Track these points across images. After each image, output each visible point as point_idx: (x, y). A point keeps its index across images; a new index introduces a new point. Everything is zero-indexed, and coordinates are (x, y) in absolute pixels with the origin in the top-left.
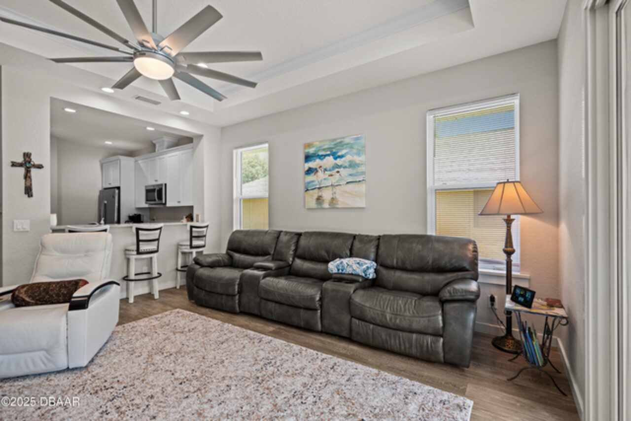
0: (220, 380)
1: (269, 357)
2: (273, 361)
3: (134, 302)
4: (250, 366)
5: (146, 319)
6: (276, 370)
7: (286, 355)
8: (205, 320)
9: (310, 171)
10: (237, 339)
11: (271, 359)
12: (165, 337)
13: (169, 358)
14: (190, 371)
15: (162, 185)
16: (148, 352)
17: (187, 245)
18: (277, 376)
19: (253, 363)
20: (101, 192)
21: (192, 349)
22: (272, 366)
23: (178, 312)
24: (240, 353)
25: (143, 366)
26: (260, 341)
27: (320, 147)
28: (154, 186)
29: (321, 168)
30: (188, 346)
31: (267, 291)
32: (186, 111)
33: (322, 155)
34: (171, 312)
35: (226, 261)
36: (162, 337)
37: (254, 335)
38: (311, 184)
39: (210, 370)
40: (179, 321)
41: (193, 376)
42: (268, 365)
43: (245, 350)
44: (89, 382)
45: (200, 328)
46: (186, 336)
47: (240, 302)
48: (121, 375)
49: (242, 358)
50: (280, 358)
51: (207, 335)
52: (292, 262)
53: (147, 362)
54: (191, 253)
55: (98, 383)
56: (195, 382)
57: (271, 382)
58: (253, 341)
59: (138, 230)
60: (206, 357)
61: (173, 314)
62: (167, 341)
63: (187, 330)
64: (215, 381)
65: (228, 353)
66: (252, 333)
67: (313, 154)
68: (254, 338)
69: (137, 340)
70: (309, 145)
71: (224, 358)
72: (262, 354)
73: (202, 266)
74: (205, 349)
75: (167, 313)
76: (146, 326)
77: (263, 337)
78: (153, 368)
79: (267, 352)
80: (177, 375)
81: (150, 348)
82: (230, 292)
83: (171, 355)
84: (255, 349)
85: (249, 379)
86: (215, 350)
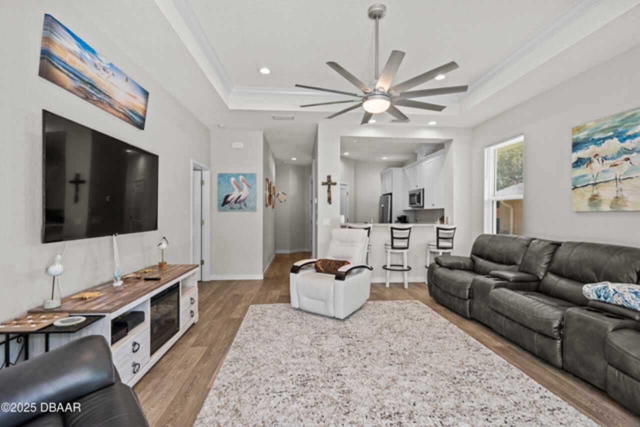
0: (422, 365)
1: (478, 367)
2: (479, 373)
3: (390, 287)
4: (454, 366)
5: (391, 302)
6: (478, 380)
7: (498, 374)
8: (435, 315)
9: (579, 163)
10: (455, 340)
11: (478, 370)
12: (397, 318)
13: (393, 334)
14: (402, 349)
15: (421, 189)
16: (382, 324)
17: (434, 245)
18: (475, 385)
19: (458, 365)
20: (381, 197)
21: (412, 334)
22: (476, 376)
23: (416, 303)
24: (450, 352)
25: (374, 332)
26: (477, 351)
27: (596, 128)
28: (415, 191)
29: (597, 157)
30: (410, 331)
31: (496, 303)
32: (433, 121)
33: (600, 139)
34: (411, 302)
35: (467, 264)
36: (395, 317)
37: (474, 343)
38: (581, 180)
39: (418, 354)
40: (414, 310)
41: (403, 354)
42: (472, 373)
43: (458, 351)
44: (342, 330)
45: (427, 320)
46: (413, 323)
47: (470, 307)
48: (360, 333)
49: (450, 356)
50: (489, 373)
51: (430, 328)
52: (544, 277)
53: (378, 331)
54: (438, 253)
55: (346, 332)
56: (402, 358)
57: (466, 387)
58: (469, 347)
59: (392, 229)
60: (420, 344)
61: (412, 304)
62: (397, 322)
63: (416, 318)
64: (417, 363)
65: (440, 348)
66: (472, 340)
67: (585, 139)
68: (472, 346)
69: (379, 314)
70: (578, 129)
71: (434, 351)
72: (472, 362)
73: (441, 266)
74: (422, 338)
75: (408, 301)
76: (388, 306)
77: (482, 348)
78: (379, 336)
79: (479, 362)
80: (392, 348)
81: (383, 322)
82: (461, 294)
83: (395, 332)
84: (468, 355)
85: (446, 376)
86: (429, 342)
